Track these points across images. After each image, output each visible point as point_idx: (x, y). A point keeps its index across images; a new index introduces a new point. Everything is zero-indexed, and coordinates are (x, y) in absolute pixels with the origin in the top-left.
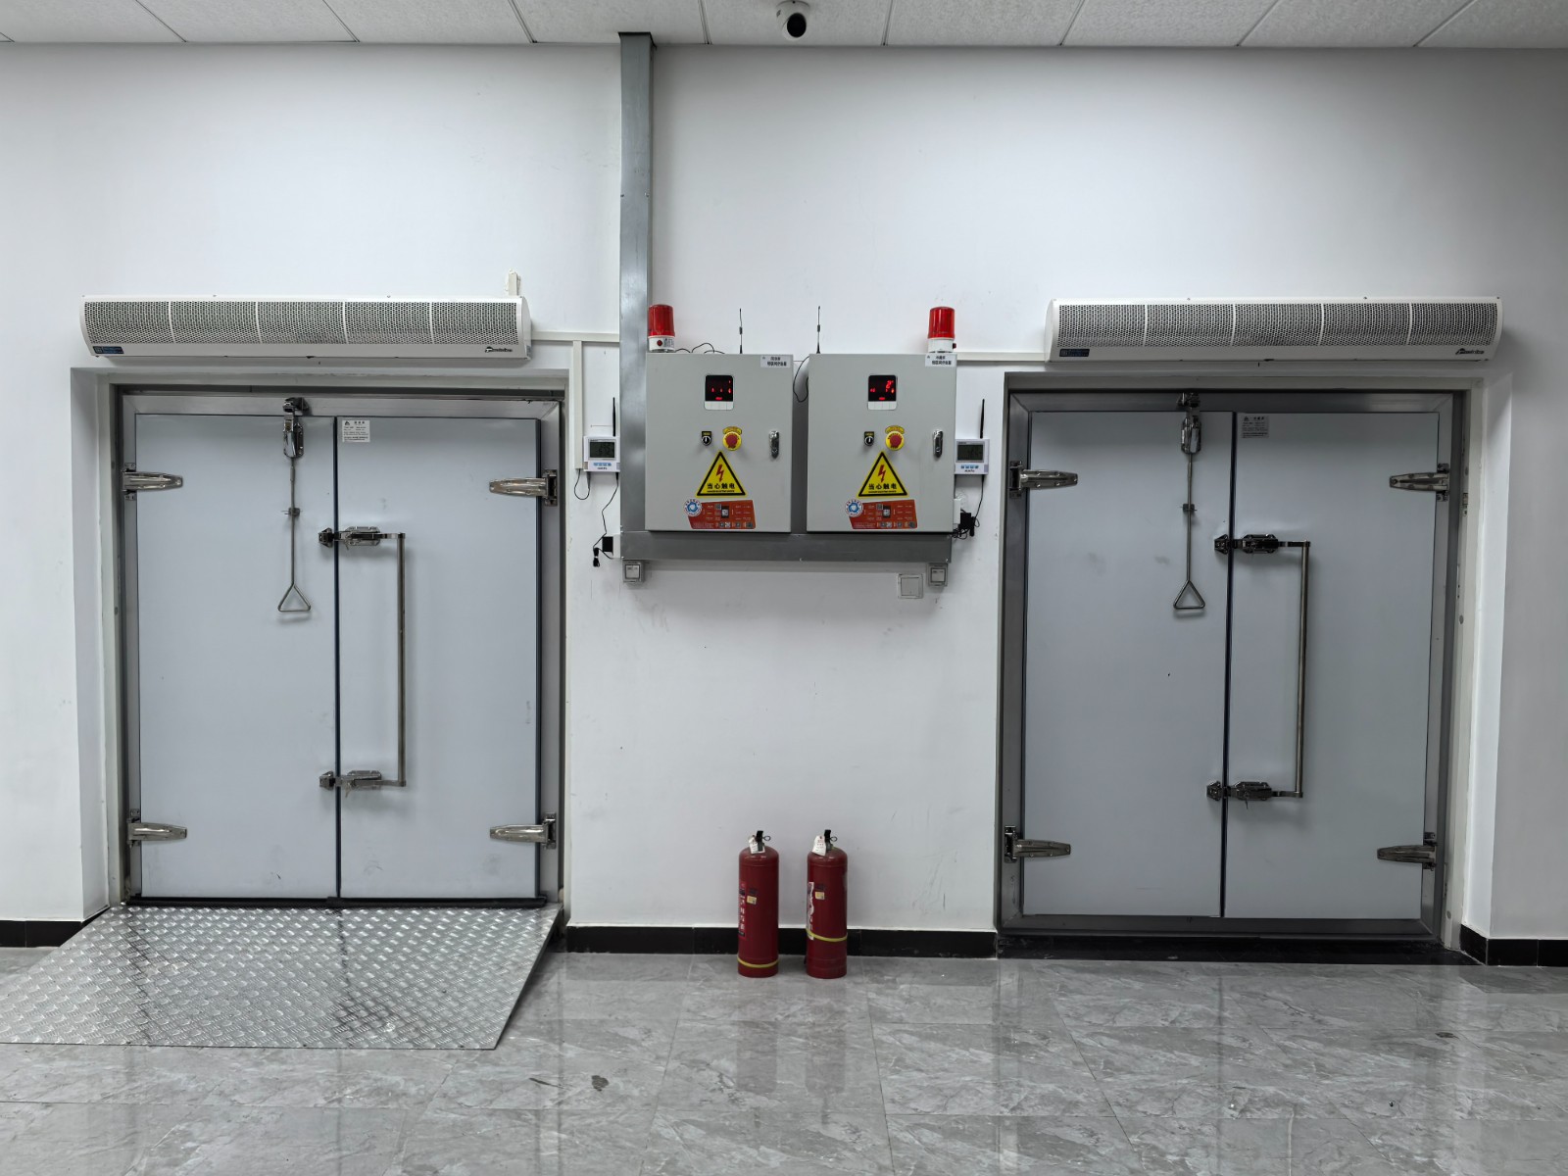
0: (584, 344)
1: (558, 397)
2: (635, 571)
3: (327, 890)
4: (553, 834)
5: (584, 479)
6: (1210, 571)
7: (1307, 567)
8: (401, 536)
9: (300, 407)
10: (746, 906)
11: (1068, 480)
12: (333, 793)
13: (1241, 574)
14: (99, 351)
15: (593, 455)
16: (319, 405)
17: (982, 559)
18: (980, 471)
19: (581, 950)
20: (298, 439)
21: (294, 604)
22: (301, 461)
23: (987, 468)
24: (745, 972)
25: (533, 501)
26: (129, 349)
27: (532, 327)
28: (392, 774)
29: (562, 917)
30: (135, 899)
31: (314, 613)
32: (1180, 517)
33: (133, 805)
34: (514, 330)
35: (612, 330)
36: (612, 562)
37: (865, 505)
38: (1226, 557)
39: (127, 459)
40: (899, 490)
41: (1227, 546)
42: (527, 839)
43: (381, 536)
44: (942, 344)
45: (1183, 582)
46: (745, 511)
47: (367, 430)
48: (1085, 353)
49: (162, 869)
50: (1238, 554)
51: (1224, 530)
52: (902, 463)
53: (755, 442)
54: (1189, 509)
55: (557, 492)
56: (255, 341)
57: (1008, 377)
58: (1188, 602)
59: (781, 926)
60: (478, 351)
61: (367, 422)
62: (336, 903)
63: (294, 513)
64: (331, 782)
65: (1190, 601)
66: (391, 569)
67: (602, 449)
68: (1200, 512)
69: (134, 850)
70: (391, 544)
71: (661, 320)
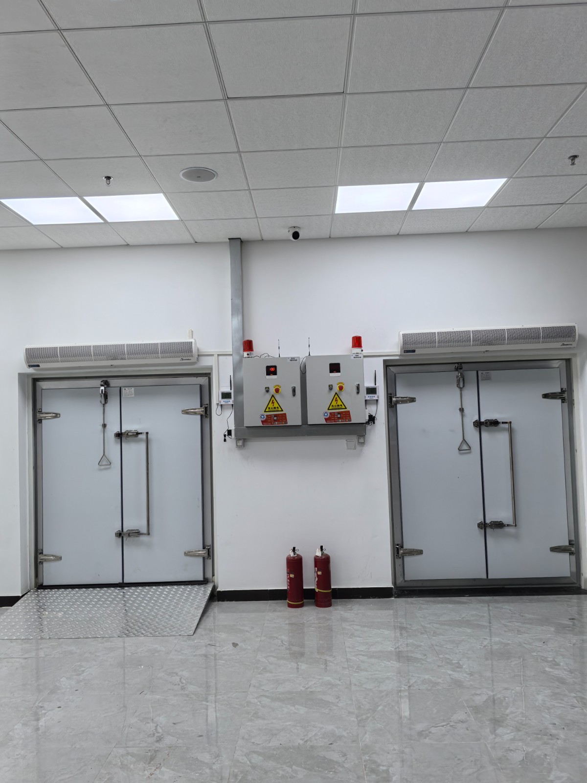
0: (218, 355)
1: (208, 375)
2: (240, 443)
3: (119, 580)
4: (208, 553)
5: (219, 407)
6: (472, 434)
7: (511, 431)
8: (147, 433)
9: (106, 384)
10: (290, 579)
11: (412, 400)
12: (121, 539)
13: (484, 435)
14: (30, 366)
15: (223, 397)
16: (113, 382)
17: (379, 434)
18: (376, 398)
19: (223, 601)
20: (106, 396)
21: (104, 462)
22: (107, 405)
23: (378, 397)
24: (290, 606)
25: (199, 417)
26: (42, 366)
27: (198, 350)
28: (144, 531)
29: (214, 588)
30: (41, 587)
31: (112, 465)
32: (458, 413)
33: (40, 547)
34: (191, 351)
35: (229, 349)
36: (231, 440)
37: (330, 413)
38: (478, 429)
39: (38, 407)
40: (343, 407)
41: (478, 424)
42: (199, 556)
43: (139, 433)
44: (358, 350)
45: (462, 439)
46: (283, 417)
47: (133, 392)
48: (414, 351)
49: (52, 573)
50: (483, 427)
51: (476, 418)
52: (344, 396)
53: (286, 391)
54: (462, 410)
55: (208, 413)
56: (92, 360)
57: (385, 361)
58: (464, 447)
59: (304, 588)
60: (178, 360)
61: (133, 389)
62: (122, 585)
63: (104, 426)
64: (120, 535)
65: (465, 447)
66: (143, 446)
67: (226, 396)
68: (466, 411)
69: (40, 566)
70: (143, 436)
71: (248, 346)
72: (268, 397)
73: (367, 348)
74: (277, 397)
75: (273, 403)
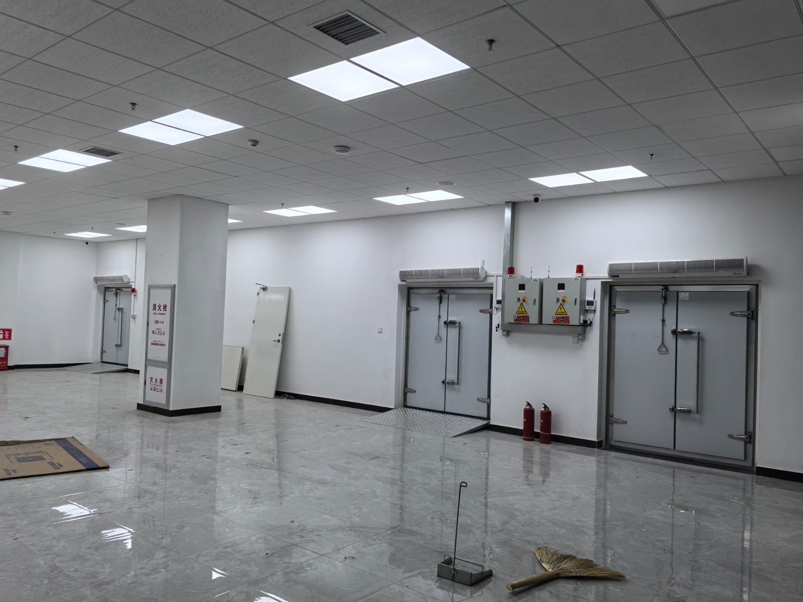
0: (497, 276)
1: (492, 288)
2: (505, 333)
3: (442, 409)
5: (496, 309)
6: (670, 340)
8: (460, 323)
10: (524, 421)
11: (627, 312)
13: (679, 341)
14: (402, 281)
17: (594, 335)
18: (593, 308)
19: (492, 431)
21: (438, 338)
22: (441, 304)
23: (595, 308)
24: (525, 439)
26: (408, 281)
27: (486, 273)
28: (456, 382)
29: (490, 422)
30: (406, 406)
31: (442, 341)
32: (661, 323)
34: (478, 273)
35: (501, 273)
36: (500, 331)
38: (675, 336)
40: (565, 313)
41: (675, 332)
44: (580, 275)
45: (661, 343)
46: (526, 318)
48: (618, 276)
49: (412, 400)
51: (674, 327)
52: (566, 306)
53: (530, 301)
54: (663, 321)
57: (602, 282)
59: (535, 431)
60: (472, 279)
62: (444, 412)
63: (440, 317)
64: (443, 382)
65: (664, 349)
66: (457, 330)
67: (499, 302)
68: (667, 322)
70: (458, 324)
71: (511, 271)
72: (519, 304)
73: (587, 273)
74: (524, 304)
75: (522, 308)
